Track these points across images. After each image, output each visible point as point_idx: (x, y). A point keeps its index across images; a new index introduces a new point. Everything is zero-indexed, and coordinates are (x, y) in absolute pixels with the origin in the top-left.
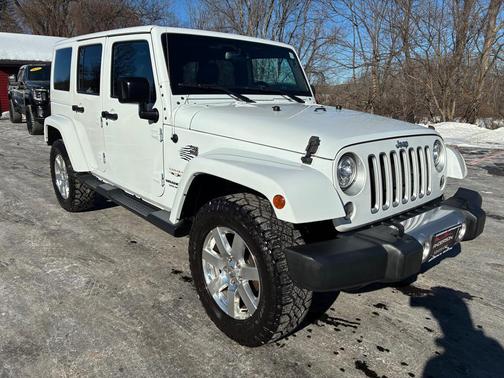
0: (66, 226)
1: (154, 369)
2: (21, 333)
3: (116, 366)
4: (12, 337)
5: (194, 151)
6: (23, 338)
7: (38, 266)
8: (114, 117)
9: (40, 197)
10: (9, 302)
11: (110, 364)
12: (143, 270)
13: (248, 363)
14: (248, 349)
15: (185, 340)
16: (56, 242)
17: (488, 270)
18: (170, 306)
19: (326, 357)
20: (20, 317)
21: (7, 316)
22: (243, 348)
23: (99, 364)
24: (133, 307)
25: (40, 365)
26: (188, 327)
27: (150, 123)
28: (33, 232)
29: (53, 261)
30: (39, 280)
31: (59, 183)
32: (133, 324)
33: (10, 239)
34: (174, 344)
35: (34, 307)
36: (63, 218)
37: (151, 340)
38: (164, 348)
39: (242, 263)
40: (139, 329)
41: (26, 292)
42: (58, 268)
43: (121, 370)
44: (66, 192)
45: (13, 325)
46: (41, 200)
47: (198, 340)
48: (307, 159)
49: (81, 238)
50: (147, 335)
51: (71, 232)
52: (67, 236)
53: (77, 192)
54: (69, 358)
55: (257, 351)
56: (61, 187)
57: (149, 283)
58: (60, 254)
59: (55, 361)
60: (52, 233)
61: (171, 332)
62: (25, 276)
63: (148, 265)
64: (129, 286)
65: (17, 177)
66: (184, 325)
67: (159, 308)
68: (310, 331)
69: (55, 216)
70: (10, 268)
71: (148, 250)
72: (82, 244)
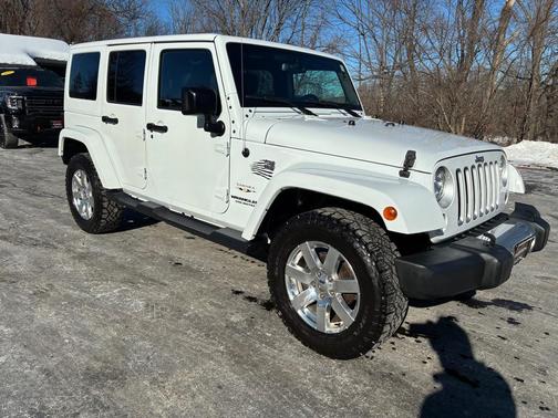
0: (94, 249)
1: (253, 385)
2: (97, 359)
3: (212, 384)
4: (86, 363)
5: (270, 166)
6: (100, 364)
7: (82, 291)
8: (164, 129)
9: (48, 217)
10: (67, 328)
11: (206, 383)
12: (201, 292)
13: (344, 375)
14: (340, 362)
15: (274, 357)
16: (92, 265)
17: (538, 282)
18: (245, 325)
19: (416, 366)
20: (87, 343)
21: (72, 342)
22: (334, 362)
23: (195, 384)
24: (206, 328)
25: (132, 388)
26: (271, 344)
27: (213, 136)
28: (59, 256)
29: (97, 285)
30: (92, 305)
31: (77, 202)
32: (213, 344)
33: (35, 263)
34: (264, 361)
35: (99, 332)
36: (87, 241)
37: (238, 358)
38: (255, 366)
39: (335, 277)
40: (221, 348)
41: (83, 318)
42: (107, 292)
43: (220, 387)
44: (87, 212)
45: (83, 352)
46: (52, 221)
47: (286, 356)
48: (404, 173)
49: (117, 260)
50: (232, 354)
51: (102, 255)
52: (102, 259)
53: (105, 211)
54: (160, 379)
55: (349, 364)
56: (81, 207)
57: (212, 304)
58: (102, 277)
59: (146, 383)
60: (82, 257)
61: (256, 351)
62: (72, 302)
63: (204, 286)
64: (193, 308)
65: (10, 196)
66: (266, 343)
67: (234, 328)
68: (393, 343)
69: (76, 238)
70: (52, 294)
71: (197, 271)
72: (122, 267)
